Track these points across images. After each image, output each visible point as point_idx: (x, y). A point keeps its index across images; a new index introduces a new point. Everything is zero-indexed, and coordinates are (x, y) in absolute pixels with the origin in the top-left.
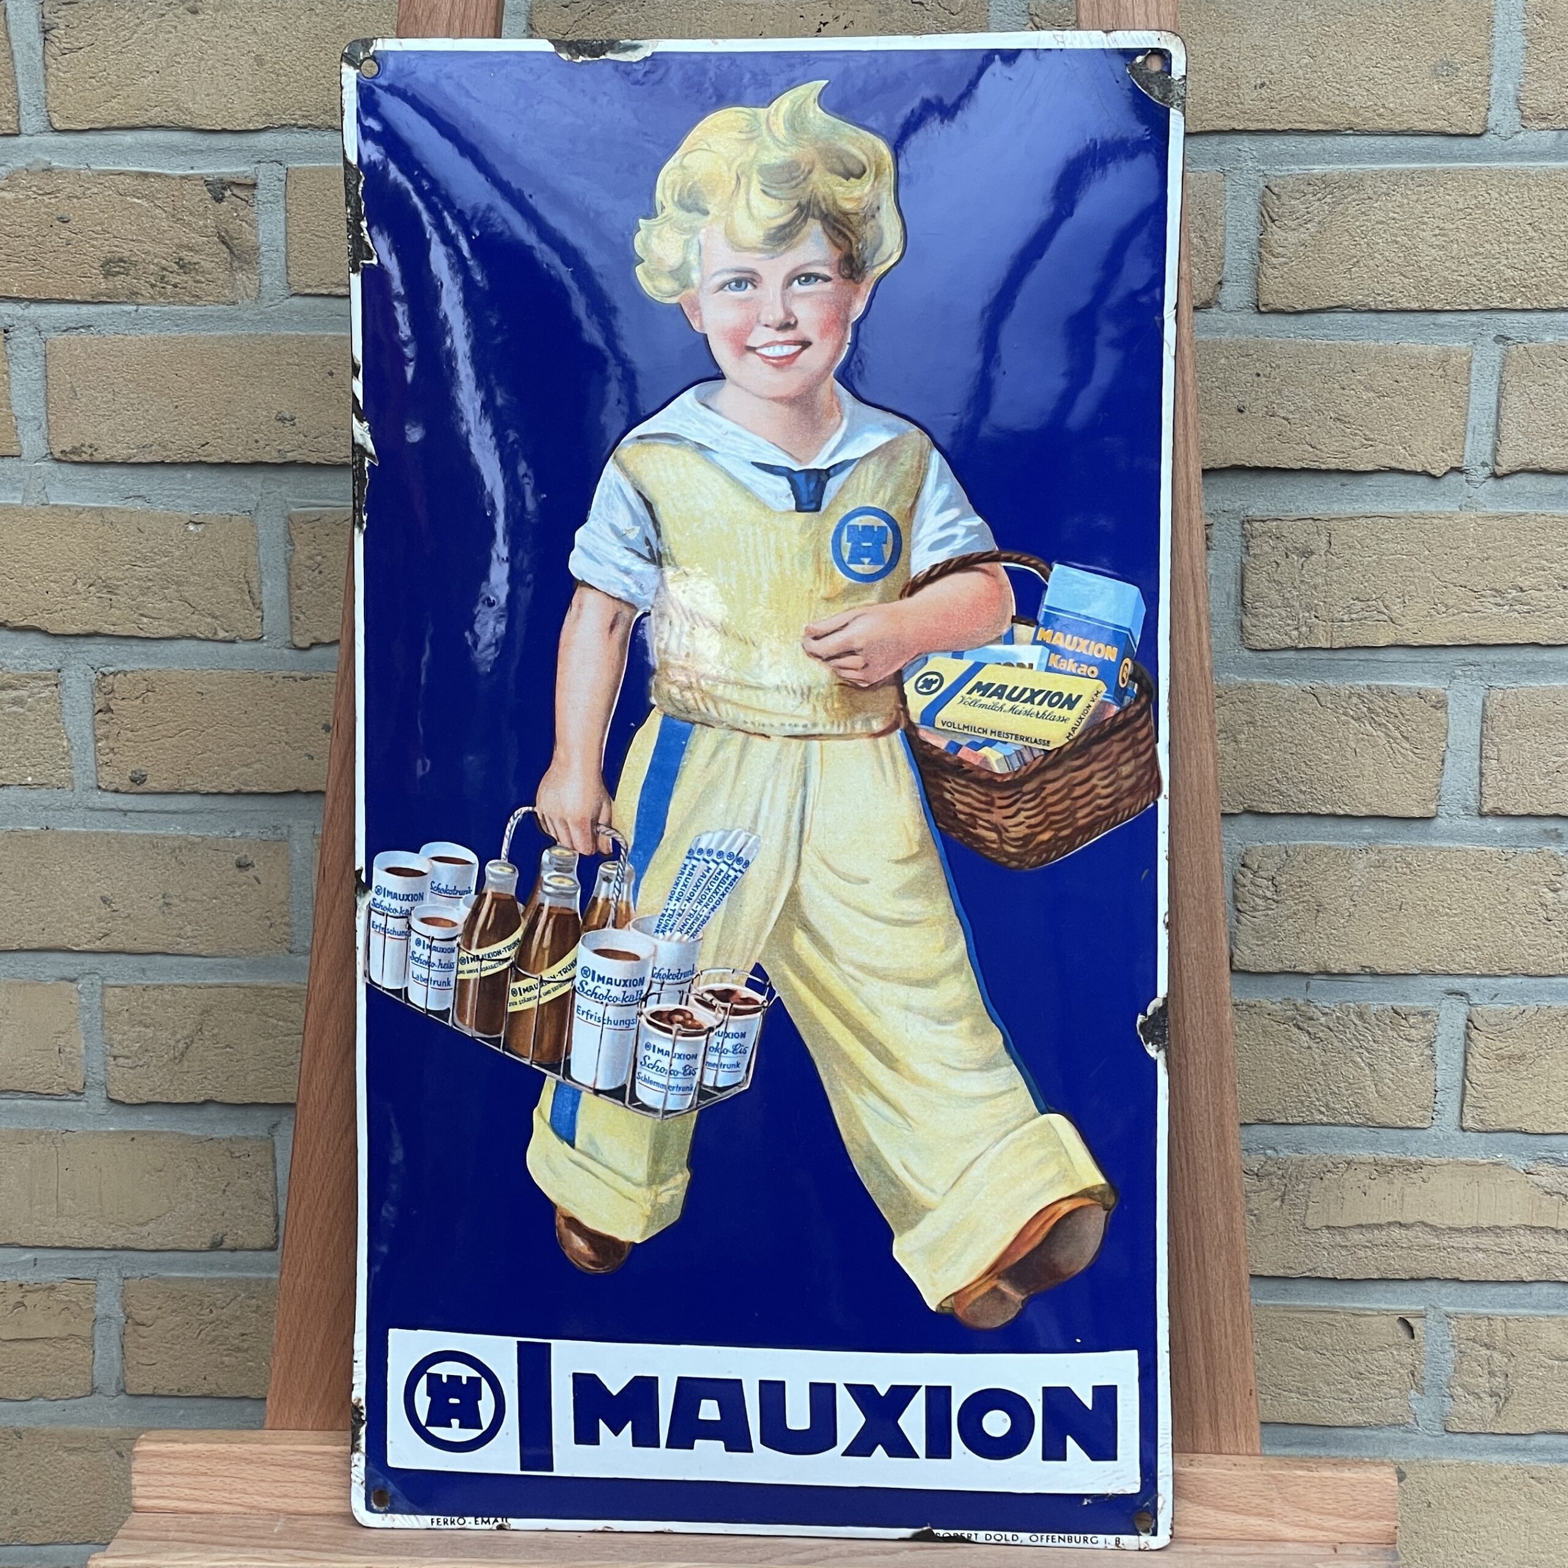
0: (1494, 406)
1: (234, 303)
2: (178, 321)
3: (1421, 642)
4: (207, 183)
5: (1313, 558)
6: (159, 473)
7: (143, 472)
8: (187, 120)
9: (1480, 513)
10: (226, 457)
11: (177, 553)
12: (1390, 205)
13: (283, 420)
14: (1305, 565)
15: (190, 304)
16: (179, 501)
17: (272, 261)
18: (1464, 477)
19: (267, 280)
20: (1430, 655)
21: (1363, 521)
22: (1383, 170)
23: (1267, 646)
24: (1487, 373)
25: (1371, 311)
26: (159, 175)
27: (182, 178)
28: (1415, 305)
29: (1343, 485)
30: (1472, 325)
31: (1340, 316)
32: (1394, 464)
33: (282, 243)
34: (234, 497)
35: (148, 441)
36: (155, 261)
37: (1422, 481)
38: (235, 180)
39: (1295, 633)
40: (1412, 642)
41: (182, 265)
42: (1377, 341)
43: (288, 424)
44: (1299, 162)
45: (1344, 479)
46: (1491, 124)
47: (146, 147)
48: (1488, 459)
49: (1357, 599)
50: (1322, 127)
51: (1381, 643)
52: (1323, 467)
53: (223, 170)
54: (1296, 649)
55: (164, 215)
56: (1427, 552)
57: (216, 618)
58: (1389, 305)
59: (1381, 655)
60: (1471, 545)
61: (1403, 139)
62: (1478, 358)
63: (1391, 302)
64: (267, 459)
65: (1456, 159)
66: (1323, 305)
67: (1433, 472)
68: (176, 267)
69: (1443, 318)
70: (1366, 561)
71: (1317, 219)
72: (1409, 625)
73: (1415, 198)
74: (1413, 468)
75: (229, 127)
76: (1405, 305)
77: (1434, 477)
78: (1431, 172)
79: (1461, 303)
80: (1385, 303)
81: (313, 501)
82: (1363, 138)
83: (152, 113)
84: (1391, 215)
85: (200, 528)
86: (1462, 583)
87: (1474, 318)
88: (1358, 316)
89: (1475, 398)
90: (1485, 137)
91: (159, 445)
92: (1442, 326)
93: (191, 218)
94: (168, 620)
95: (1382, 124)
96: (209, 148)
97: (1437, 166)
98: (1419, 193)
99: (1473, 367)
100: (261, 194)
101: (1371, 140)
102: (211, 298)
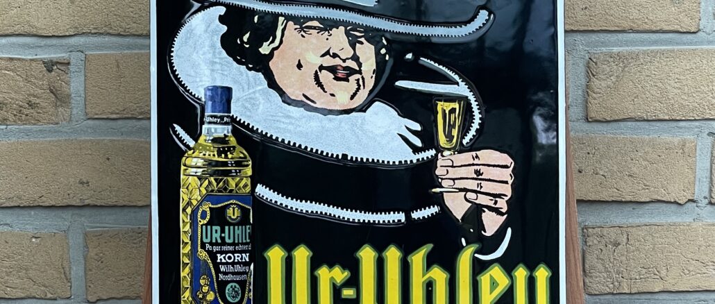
0: (709, 168)
1: (57, 124)
2: (27, 133)
3: (677, 289)
4: (44, 63)
5: (620, 247)
6: (17, 211)
7: (9, 211)
8: (34, 31)
9: (704, 223)
10: (53, 203)
11: (26, 253)
12: (652, 67)
13: (82, 183)
14: (616, 251)
15: (35, 124)
16: (27, 226)
17: (77, 102)
18: (695, 204)
19: (75, 111)
20: (681, 296)
21: (645, 227)
22: (649, 50)
23: (597, 293)
24: (705, 152)
25: (645, 120)
26: (19, 59)
27: (31, 60)
28: (667, 118)
29: (633, 209)
30: (696, 127)
31: (629, 123)
32: (659, 198)
33: (82, 92)
34: (56, 223)
35: (11, 196)
36: (17, 102)
37: (673, 207)
38: (59, 61)
39: (612, 285)
40: (672, 289)
41: (31, 105)
42: (648, 135)
43: (85, 185)
44: (606, 46)
45: (635, 206)
46: (701, 27)
47: (13, 45)
48: (707, 194)
49: (643, 267)
50: (616, 29)
51: (657, 290)
52: (623, 200)
53: (52, 56)
54: (613, 294)
55: (21, 79)
56: (678, 243)
57: (46, 287)
58: (654, 118)
59: (656, 296)
60: (700, 239)
61: (657, 34)
62: (700, 144)
63: (655, 116)
64: (74, 203)
65: (684, 44)
66: (621, 117)
67: (680, 202)
68: (27, 106)
69: (682, 124)
70: (647, 248)
71: (615, 74)
72: (671, 281)
73: (664, 64)
74: (669, 200)
75: (56, 34)
76: (661, 117)
77: (680, 204)
78: (673, 51)
79: (691, 116)
80: (652, 116)
81: (98, 225)
82: (637, 34)
83: (16, 28)
84: (654, 72)
85: (38, 240)
86: (697, 259)
87: (697, 124)
88: (638, 123)
89: (699, 165)
90: (698, 34)
91: (17, 197)
92: (681, 128)
93: (36, 81)
94: (21, 289)
95: (647, 27)
96: (45, 45)
97: (676, 48)
98: (667, 61)
99: (698, 149)
100: (72, 68)
101: (642, 35)
102: (45, 121)
